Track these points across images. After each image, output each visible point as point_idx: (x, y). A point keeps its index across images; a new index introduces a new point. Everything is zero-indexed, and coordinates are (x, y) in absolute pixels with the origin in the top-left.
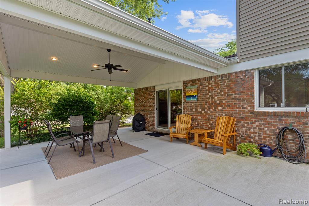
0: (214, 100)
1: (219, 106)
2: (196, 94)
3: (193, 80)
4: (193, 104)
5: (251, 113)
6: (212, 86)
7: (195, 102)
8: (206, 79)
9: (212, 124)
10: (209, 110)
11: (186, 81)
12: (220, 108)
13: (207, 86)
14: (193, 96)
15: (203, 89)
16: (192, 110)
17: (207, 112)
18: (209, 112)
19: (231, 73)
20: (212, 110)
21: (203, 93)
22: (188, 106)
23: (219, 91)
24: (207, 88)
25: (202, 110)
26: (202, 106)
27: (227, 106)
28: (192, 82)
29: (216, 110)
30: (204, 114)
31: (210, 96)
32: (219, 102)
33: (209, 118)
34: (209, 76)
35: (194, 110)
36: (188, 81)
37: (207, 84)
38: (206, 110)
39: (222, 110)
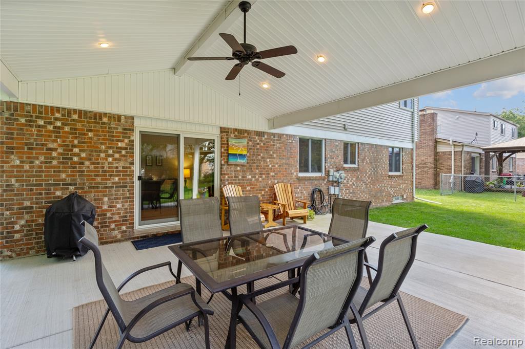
0: (267, 163)
1: (271, 172)
2: (245, 153)
3: (239, 130)
4: (239, 168)
5: (296, 178)
6: (264, 144)
7: (243, 165)
8: (257, 134)
9: (264, 195)
10: (261, 177)
11: (228, 129)
12: (272, 174)
13: (258, 144)
14: (240, 155)
15: (253, 146)
16: (238, 177)
17: (258, 180)
18: (260, 179)
19: (283, 135)
20: (264, 176)
21: (254, 152)
22: (231, 171)
23: (271, 152)
24: (258, 146)
25: (252, 177)
26: (252, 171)
27: (279, 171)
28: (238, 133)
29: (268, 177)
30: (254, 182)
31: (262, 157)
32: (272, 166)
33: (260, 187)
34: (262, 131)
35: (240, 177)
36: (231, 128)
37: (258, 141)
38: (257, 177)
39: (274, 176)
